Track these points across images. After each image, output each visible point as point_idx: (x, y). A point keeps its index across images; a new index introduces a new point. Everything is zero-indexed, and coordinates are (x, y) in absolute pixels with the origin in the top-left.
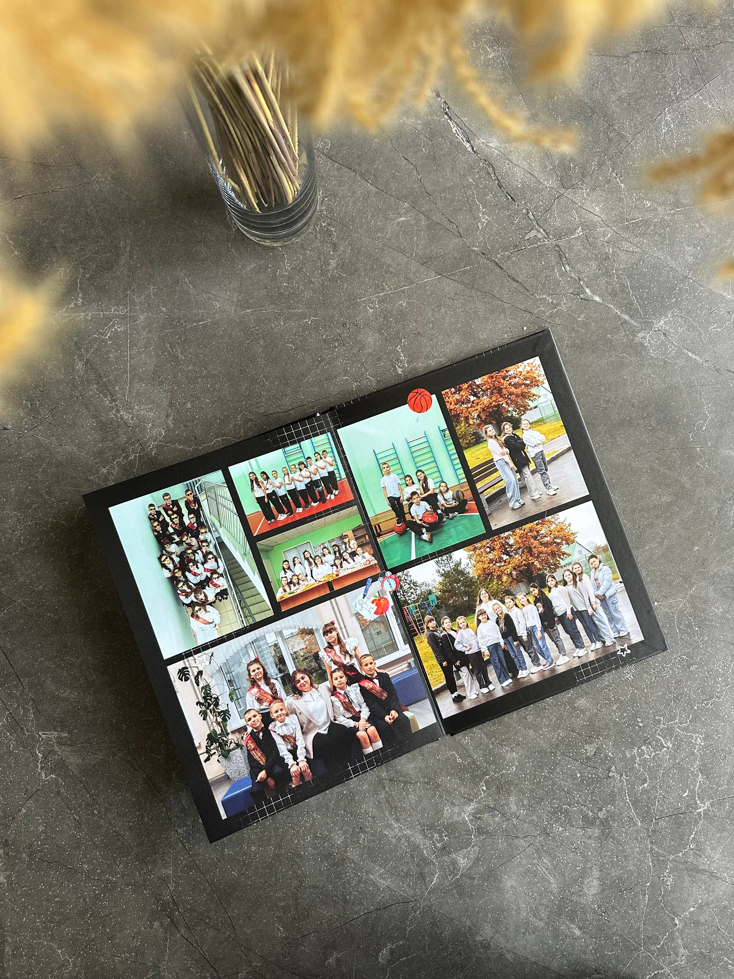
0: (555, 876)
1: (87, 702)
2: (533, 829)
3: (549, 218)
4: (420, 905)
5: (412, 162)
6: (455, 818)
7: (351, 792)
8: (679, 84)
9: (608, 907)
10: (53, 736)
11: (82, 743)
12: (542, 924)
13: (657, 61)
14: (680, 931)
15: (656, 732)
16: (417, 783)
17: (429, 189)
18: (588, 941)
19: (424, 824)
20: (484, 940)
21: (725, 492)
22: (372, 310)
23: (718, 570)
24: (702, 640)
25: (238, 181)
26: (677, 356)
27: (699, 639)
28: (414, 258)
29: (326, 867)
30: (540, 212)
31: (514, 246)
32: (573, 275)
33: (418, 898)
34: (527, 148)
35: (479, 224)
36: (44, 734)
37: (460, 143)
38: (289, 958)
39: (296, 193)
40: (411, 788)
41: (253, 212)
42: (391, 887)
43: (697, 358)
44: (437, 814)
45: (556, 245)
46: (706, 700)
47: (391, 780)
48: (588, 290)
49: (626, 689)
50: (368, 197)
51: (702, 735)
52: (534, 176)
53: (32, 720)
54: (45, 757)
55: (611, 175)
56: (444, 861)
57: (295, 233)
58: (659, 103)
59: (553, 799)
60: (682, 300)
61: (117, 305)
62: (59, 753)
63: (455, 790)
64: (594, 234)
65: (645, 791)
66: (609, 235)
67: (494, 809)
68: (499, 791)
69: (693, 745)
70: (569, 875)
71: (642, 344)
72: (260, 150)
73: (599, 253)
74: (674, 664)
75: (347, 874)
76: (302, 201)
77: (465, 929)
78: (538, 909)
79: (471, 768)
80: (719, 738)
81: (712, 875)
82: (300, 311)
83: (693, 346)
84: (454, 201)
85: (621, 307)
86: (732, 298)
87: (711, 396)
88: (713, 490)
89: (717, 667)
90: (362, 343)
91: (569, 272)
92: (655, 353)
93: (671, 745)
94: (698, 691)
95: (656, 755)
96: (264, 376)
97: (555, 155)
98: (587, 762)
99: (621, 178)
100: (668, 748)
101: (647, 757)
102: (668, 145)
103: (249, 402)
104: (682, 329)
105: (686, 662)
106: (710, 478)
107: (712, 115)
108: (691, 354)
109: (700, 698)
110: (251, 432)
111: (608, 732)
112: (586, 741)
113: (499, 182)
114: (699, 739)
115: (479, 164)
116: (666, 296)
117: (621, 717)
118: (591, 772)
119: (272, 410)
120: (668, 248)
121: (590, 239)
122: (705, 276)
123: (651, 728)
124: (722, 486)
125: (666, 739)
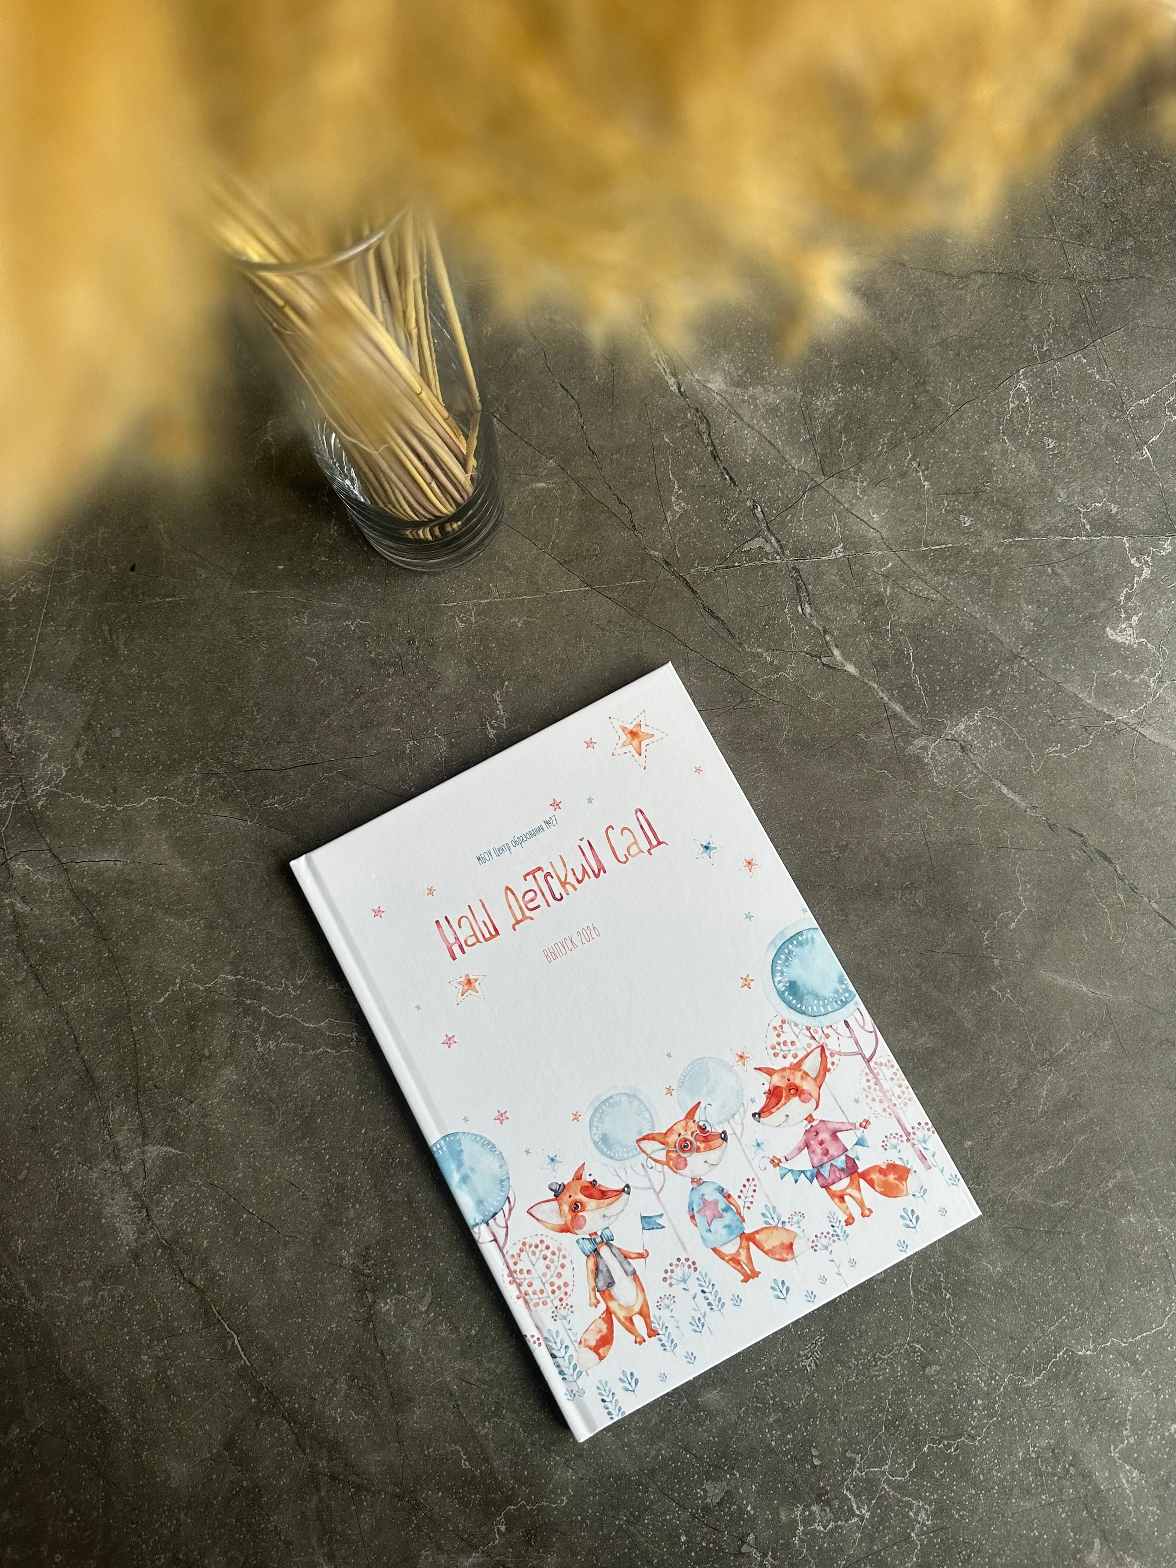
3: (790, 521)
5: (573, 394)
7: (256, 1486)
8: (1049, 332)
13: (1017, 292)
15: (842, 1483)
16: (379, 1492)
17: (595, 441)
21: (1036, 1050)
22: (463, 625)
23: (1003, 1193)
24: (957, 1320)
26: (980, 790)
27: (950, 1316)
28: (549, 552)
30: (776, 510)
31: (721, 558)
32: (815, 623)
34: (770, 400)
35: (669, 514)
37: (659, 377)
40: (367, 1500)
43: (1017, 799)
44: (405, 1561)
45: (793, 568)
46: (947, 1438)
47: (333, 1478)
48: (836, 652)
49: (798, 1388)
51: (930, 1505)
52: (775, 448)
55: (908, 464)
58: (1009, 360)
60: (1003, 695)
61: (39, 549)
64: (862, 558)
66: (890, 565)
68: (530, 1540)
69: (912, 1521)
71: (919, 760)
73: (867, 592)
74: (895, 1355)
79: (485, 1484)
80: (962, 1517)
82: (340, 605)
83: (1011, 777)
84: (632, 468)
85: (890, 689)
86: (1095, 705)
87: (1033, 870)
88: (1013, 1042)
89: (976, 1376)
90: (435, 677)
91: (808, 617)
92: (941, 777)
93: (869, 1514)
94: (935, 1417)
95: (837, 1527)
96: (256, 704)
97: (818, 418)
98: (703, 1517)
99: (926, 473)
100: (862, 1518)
101: (818, 1528)
102: (1015, 430)
103: (221, 744)
104: (995, 744)
105: (919, 1356)
106: (1012, 1018)
107: (1100, 392)
108: (1006, 790)
109: (937, 1431)
110: (212, 795)
111: (752, 1464)
112: (707, 1473)
113: (715, 449)
114: (923, 1512)
115: (686, 415)
116: (976, 683)
117: (781, 1440)
118: (709, 1536)
119: (257, 764)
120: (990, 602)
121: (855, 565)
122: (1050, 659)
123: (834, 1472)
124: (1032, 1037)
125: (861, 1500)
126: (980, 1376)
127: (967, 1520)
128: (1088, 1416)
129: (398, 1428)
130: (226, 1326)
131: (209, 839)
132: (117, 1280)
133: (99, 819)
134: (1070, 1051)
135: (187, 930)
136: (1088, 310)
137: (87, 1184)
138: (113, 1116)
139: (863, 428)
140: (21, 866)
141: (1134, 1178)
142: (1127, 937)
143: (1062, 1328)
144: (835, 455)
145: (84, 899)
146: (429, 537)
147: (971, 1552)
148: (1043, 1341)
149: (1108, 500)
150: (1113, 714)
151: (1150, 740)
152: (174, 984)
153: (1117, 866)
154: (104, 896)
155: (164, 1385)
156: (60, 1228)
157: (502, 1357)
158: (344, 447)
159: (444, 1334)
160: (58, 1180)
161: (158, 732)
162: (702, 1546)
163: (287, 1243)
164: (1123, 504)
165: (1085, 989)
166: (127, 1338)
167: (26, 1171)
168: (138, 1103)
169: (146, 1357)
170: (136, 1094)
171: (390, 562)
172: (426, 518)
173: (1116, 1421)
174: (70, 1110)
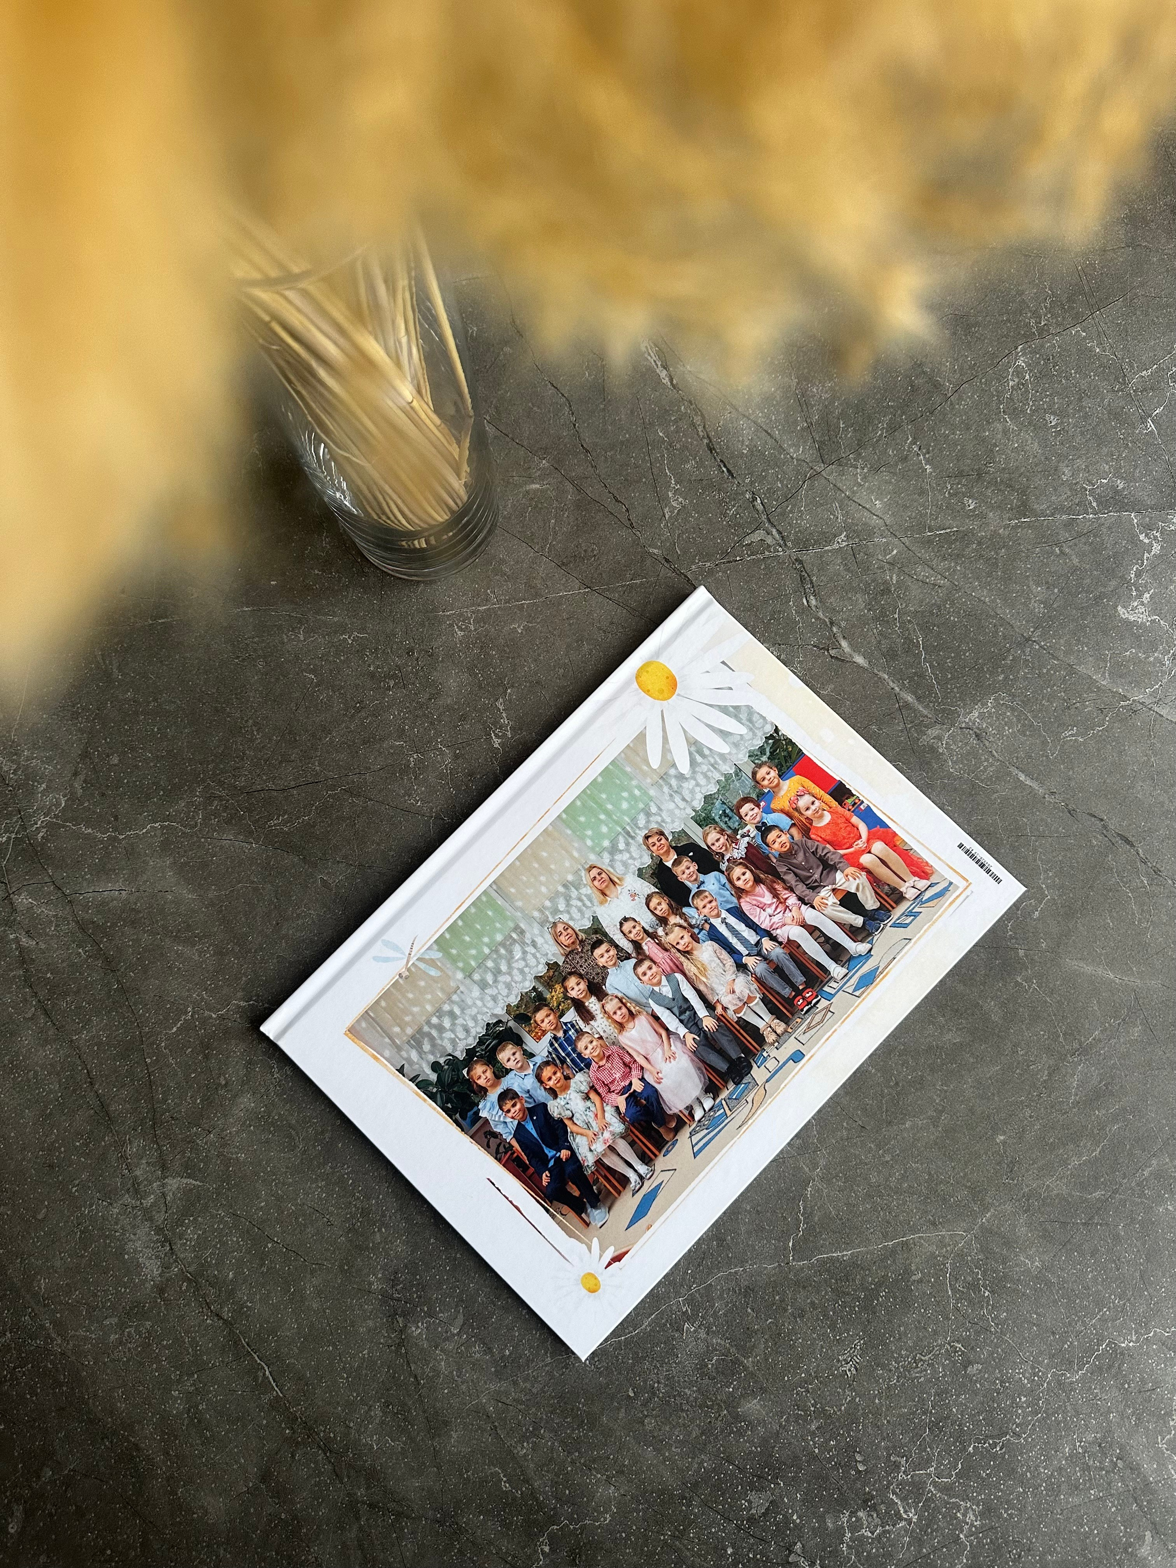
3: (791, 512)
5: (563, 392)
7: (295, 1517)
8: (1046, 307)
13: (1011, 266)
15: (888, 1487)
16: (419, 1518)
17: (588, 439)
21: (1065, 1039)
22: (462, 633)
23: (1038, 1186)
24: (996, 1317)
26: (997, 778)
27: (990, 1313)
28: (547, 554)
30: (777, 501)
31: (722, 553)
32: (821, 614)
34: (765, 389)
35: (666, 510)
37: (651, 370)
40: (407, 1527)
43: (1035, 785)
45: (796, 560)
46: (992, 1437)
47: (370, 1505)
48: (844, 644)
49: (839, 1393)
51: (978, 1506)
52: (772, 437)
55: (909, 448)
58: (1006, 336)
60: (1016, 679)
63: (490, 1543)
64: (867, 546)
66: (895, 552)
68: (574, 1560)
69: (959, 1522)
71: (933, 749)
73: (873, 581)
74: (935, 1355)
79: (526, 1505)
80: (1010, 1516)
82: (336, 619)
83: (1028, 763)
84: (628, 465)
85: (901, 679)
86: (1110, 686)
87: (1054, 857)
88: (1042, 1033)
89: (1019, 1373)
90: (436, 687)
91: (814, 609)
92: (957, 767)
93: (916, 1517)
94: (979, 1416)
95: (884, 1532)
96: (255, 724)
97: (814, 406)
98: (749, 1528)
99: (927, 456)
100: (909, 1522)
101: (865, 1534)
102: (1016, 408)
103: (222, 766)
104: (1010, 731)
105: (961, 1356)
106: (1039, 1009)
107: (1100, 366)
108: (1024, 777)
109: (982, 1431)
110: (215, 819)
111: (796, 1472)
112: (751, 1484)
113: (710, 441)
114: (971, 1513)
115: (679, 407)
116: (988, 668)
117: (824, 1447)
118: (755, 1547)
119: (259, 785)
120: (999, 585)
121: (859, 554)
122: (1062, 641)
123: (879, 1476)
124: (1061, 1027)
125: (908, 1504)
126: (1022, 1373)
127: (1016, 1519)
128: (1133, 1408)
129: (436, 1453)
130: (256, 1358)
131: (214, 864)
132: (143, 1316)
133: (101, 849)
134: (1100, 1040)
135: (197, 958)
136: (1085, 282)
137: (107, 1220)
138: (131, 1150)
139: (860, 414)
140: (25, 900)
141: (1170, 1165)
142: (1152, 921)
143: (1103, 1320)
144: (834, 442)
145: (91, 931)
146: (424, 546)
147: (1021, 1551)
148: (1085, 1334)
149: (1114, 475)
150: (1129, 695)
151: (1167, 719)
152: (186, 1013)
153: (1139, 849)
154: (110, 927)
155: (196, 1421)
156: (83, 1266)
157: (538, 1377)
158: (333, 458)
159: (478, 1355)
160: (78, 1218)
161: (157, 757)
162: (749, 1556)
163: (314, 1271)
164: (1129, 478)
165: (1112, 976)
166: (157, 1374)
167: (45, 1209)
168: (155, 1135)
169: (177, 1392)
170: (153, 1127)
171: (385, 572)
172: (421, 527)
173: (1163, 1412)
174: (87, 1145)
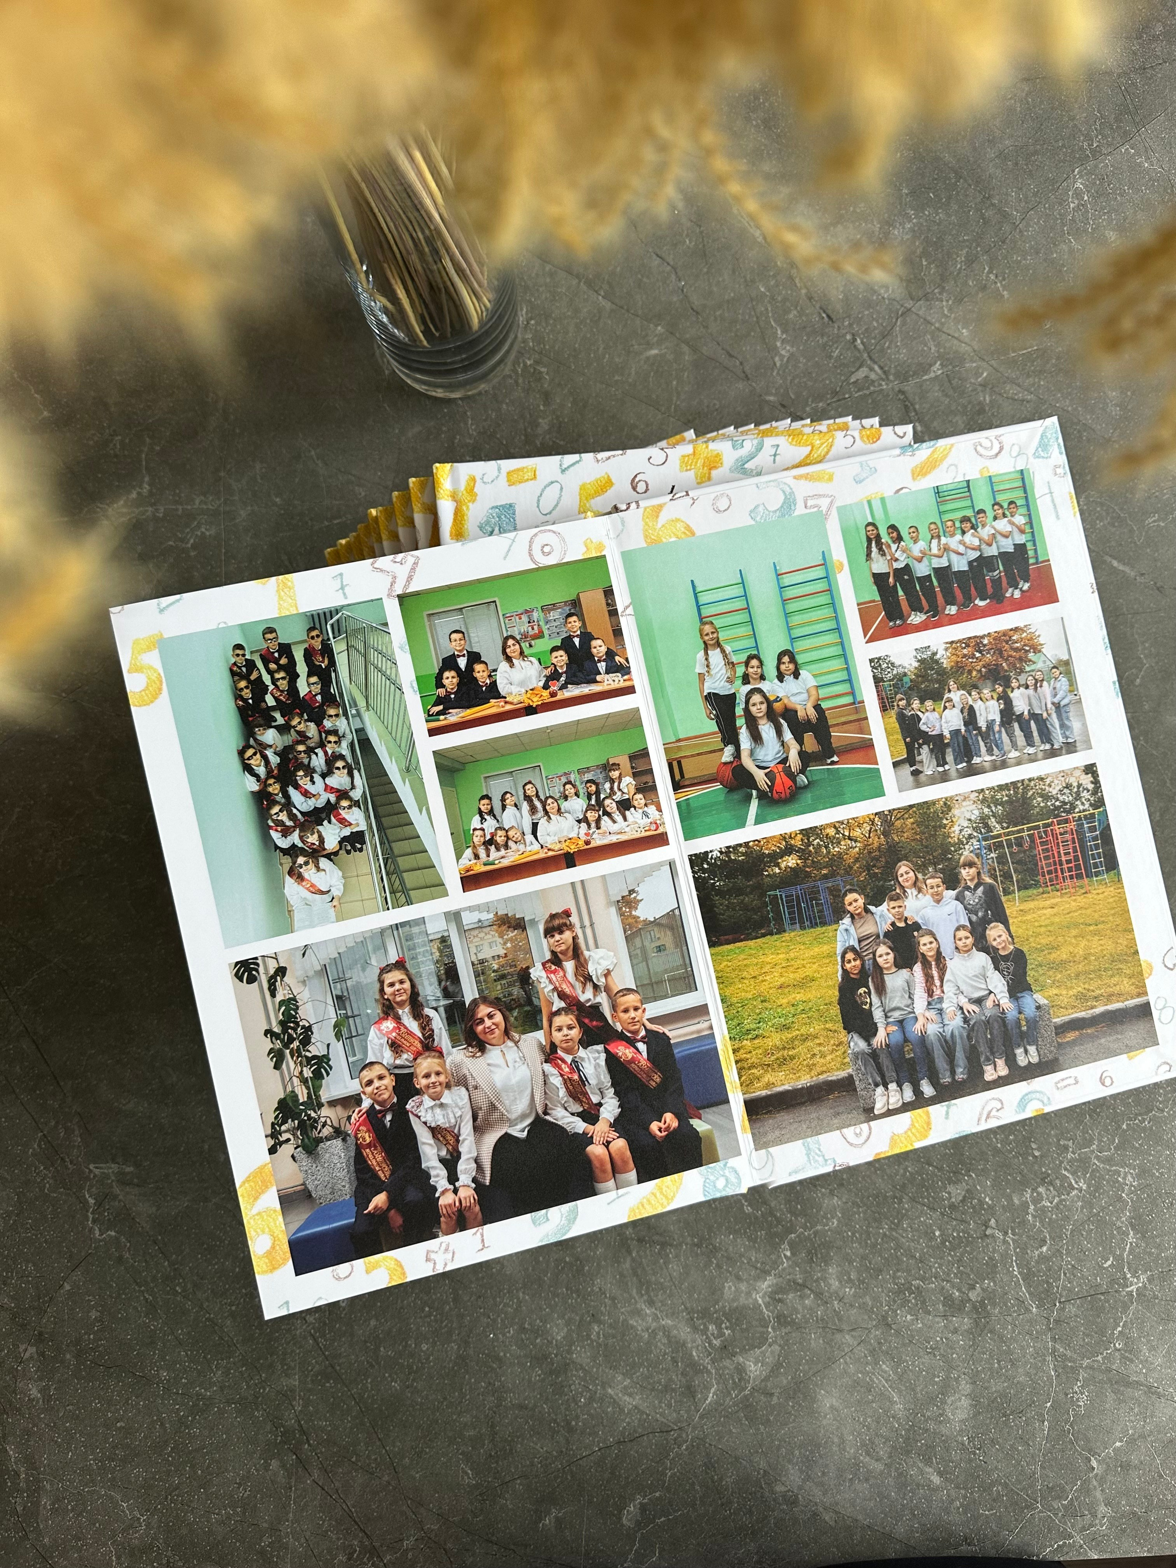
0: (900, 1391)
1: (163, 1118)
2: (866, 1317)
3: (888, 348)
4: (688, 1436)
5: (668, 260)
6: (743, 1300)
8: (1096, 129)
9: (984, 1440)
10: (110, 1171)
11: (157, 1182)
12: (879, 1467)
13: (1061, 94)
14: (1099, 1478)
15: (1060, 1165)
16: (681, 1245)
17: (696, 303)
18: (953, 1493)
19: (693, 1309)
20: (789, 1491)
21: (1172, 784)
25: (394, 299)
28: (673, 415)
29: (539, 1376)
30: (875, 338)
31: (832, 393)
33: (684, 1424)
35: (777, 359)
36: (97, 1168)
38: (481, 1518)
39: (484, 314)
40: (671, 1253)
41: (418, 347)
42: (641, 1408)
43: (1127, 569)
44: (713, 1294)
45: (900, 391)
46: (1140, 1114)
50: (600, 318)
51: (1134, 1170)
53: (79, 1146)
54: (99, 1204)
55: (987, 277)
56: (725, 1367)
57: (483, 377)
58: (1064, 161)
59: (898, 1270)
60: (1102, 477)
61: (204, 494)
62: (121, 1197)
63: (741, 1256)
64: (960, 372)
65: (1043, 1258)
66: (985, 374)
67: (804, 1286)
68: (812, 1258)
69: (1121, 1184)
70: (922, 1390)
72: (427, 249)
73: (969, 404)
75: (573, 1387)
76: (494, 327)
77: (758, 1473)
78: (873, 1443)
79: (767, 1221)
80: (1162, 1174)
81: (1150, 1390)
83: (1119, 551)
84: (736, 322)
87: (1148, 630)
93: (1086, 1185)
94: (1128, 1099)
95: (1061, 1201)
97: (898, 246)
98: (951, 1213)
99: (1004, 283)
100: (1080, 1190)
101: (1046, 1204)
102: (1079, 228)
104: (1101, 523)
107: (1150, 179)
108: (1117, 563)
109: (1132, 1111)
111: (984, 1164)
112: (949, 1179)
113: (808, 291)
114: (1129, 1176)
115: (776, 262)
117: (1005, 1141)
118: (958, 1228)
121: (954, 380)
123: (1052, 1158)
125: (1078, 1176)
127: (1167, 1176)
139: (940, 250)
144: (917, 279)
162: (953, 1236)
